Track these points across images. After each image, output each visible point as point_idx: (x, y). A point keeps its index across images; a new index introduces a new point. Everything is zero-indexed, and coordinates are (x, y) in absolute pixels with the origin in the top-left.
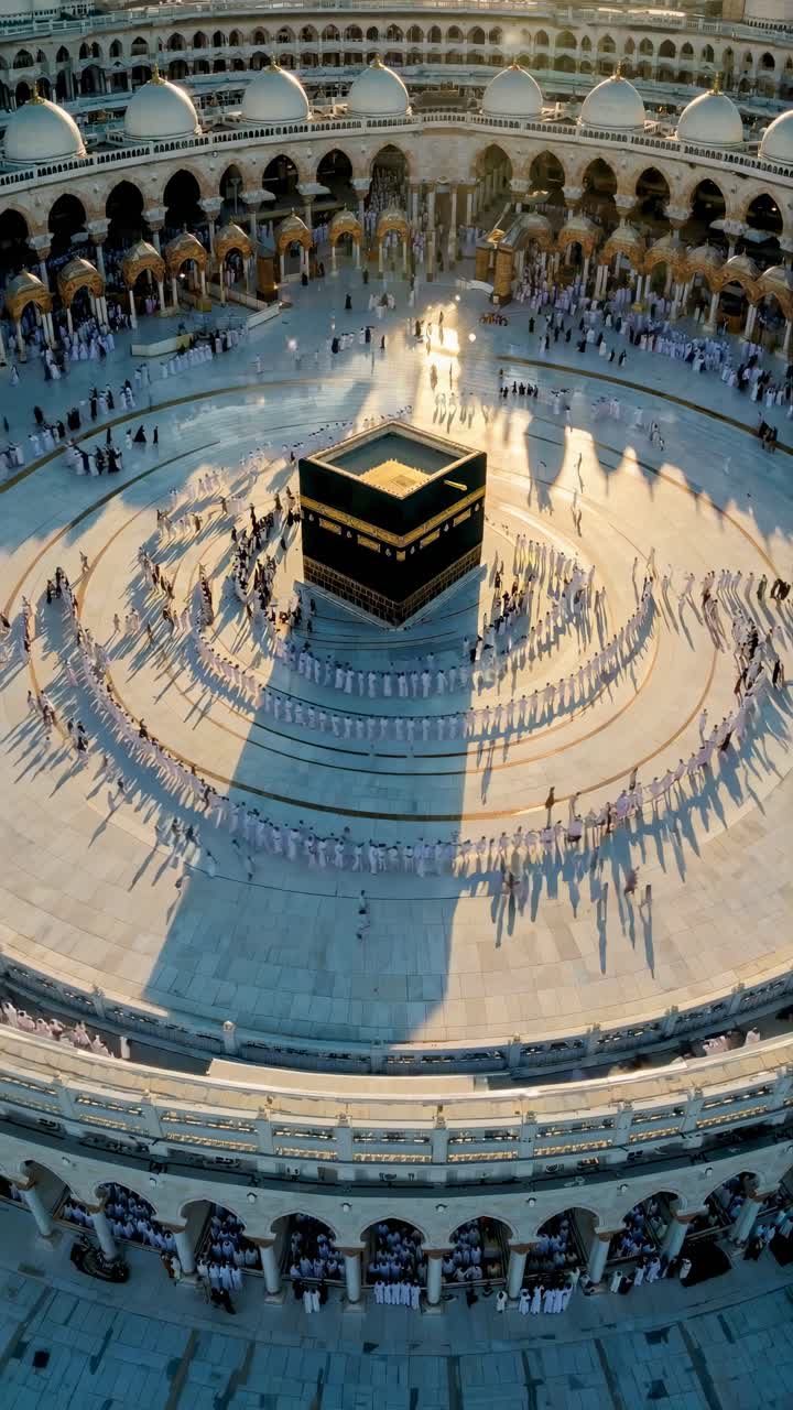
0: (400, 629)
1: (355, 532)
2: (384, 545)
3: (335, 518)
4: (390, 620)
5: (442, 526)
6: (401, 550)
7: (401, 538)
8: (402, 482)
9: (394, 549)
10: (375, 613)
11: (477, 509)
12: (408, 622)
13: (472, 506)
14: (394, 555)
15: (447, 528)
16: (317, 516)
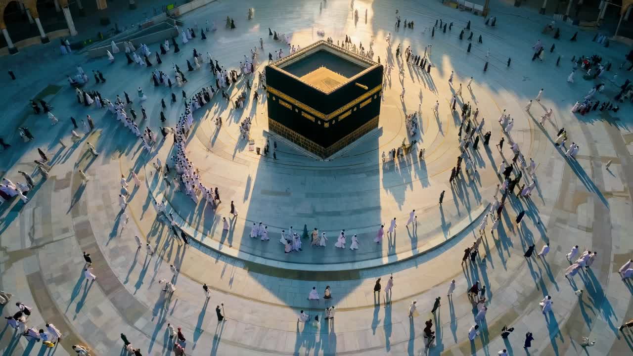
0: (327, 160)
1: (300, 110)
2: (317, 118)
3: (288, 100)
4: (320, 155)
5: (352, 108)
6: (326, 122)
7: (327, 116)
8: (328, 82)
9: (323, 121)
10: (312, 151)
11: (375, 97)
12: (332, 157)
13: (372, 96)
14: (322, 124)
15: (355, 109)
16: (278, 98)
